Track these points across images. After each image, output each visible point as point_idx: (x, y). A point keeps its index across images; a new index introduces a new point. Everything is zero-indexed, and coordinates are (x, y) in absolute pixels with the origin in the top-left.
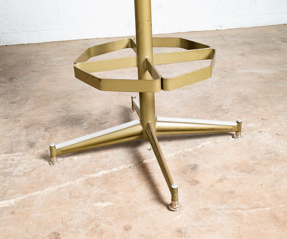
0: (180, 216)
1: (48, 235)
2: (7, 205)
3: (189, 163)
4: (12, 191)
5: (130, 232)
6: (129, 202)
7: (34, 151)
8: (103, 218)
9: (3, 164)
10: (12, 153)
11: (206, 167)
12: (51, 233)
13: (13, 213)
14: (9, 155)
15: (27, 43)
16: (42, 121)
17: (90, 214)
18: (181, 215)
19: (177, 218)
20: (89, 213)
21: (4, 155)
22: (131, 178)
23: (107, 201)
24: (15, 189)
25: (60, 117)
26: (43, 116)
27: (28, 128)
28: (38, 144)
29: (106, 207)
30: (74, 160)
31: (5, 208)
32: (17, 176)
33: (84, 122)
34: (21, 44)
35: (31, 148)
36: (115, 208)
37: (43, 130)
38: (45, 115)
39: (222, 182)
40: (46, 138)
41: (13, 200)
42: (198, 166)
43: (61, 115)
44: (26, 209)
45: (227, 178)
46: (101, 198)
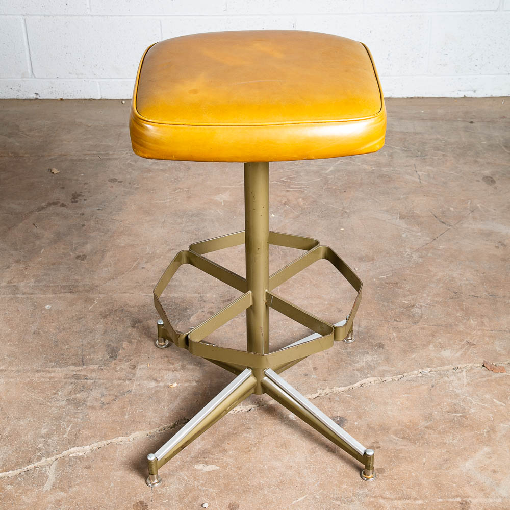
0: (302, 498)
1: (134, 505)
2: (81, 454)
4: (86, 433)
6: (240, 468)
7: (115, 364)
8: (204, 488)
9: (72, 383)
10: (84, 365)
11: (356, 423)
12: (137, 503)
13: (88, 467)
14: (80, 368)
15: (99, 98)
16: (127, 305)
17: (189, 481)
18: (304, 497)
19: (299, 500)
20: (186, 479)
21: (72, 368)
22: (249, 430)
23: (213, 463)
24: (90, 429)
26: (128, 294)
27: (105, 317)
28: (121, 351)
29: (209, 473)
30: (173, 388)
31: (79, 459)
32: (93, 408)
33: (192, 315)
34: (89, 98)
35: (111, 359)
36: (221, 475)
37: (129, 325)
38: (131, 291)
40: (133, 340)
41: (88, 447)
42: (346, 420)
44: (106, 463)
46: (204, 458)
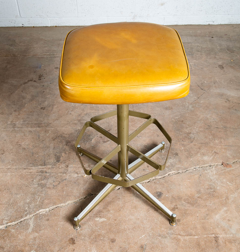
0: (144, 235)
1: (69, 240)
2: (44, 213)
3: (157, 190)
4: (47, 201)
5: (115, 244)
6: (116, 220)
7: (59, 164)
8: (100, 230)
9: (40, 175)
10: (45, 166)
11: (167, 195)
12: (70, 239)
13: (48, 220)
14: (43, 167)
15: (50, 26)
16: (64, 133)
17: (93, 227)
18: (145, 235)
19: (143, 236)
20: (92, 226)
21: (40, 167)
22: (119, 199)
23: (103, 217)
24: (49, 199)
25: (76, 131)
26: (64, 128)
27: (54, 140)
28: (61, 158)
29: (102, 222)
30: (85, 177)
31: (44, 215)
32: (49, 188)
33: (93, 138)
34: (45, 26)
35: (57, 162)
36: (107, 224)
37: (65, 144)
38: (65, 126)
39: (175, 210)
40: (67, 152)
41: (48, 209)
42: (162, 194)
43: (77, 129)
44: (56, 217)
45: (178, 208)
46: (99, 214)
